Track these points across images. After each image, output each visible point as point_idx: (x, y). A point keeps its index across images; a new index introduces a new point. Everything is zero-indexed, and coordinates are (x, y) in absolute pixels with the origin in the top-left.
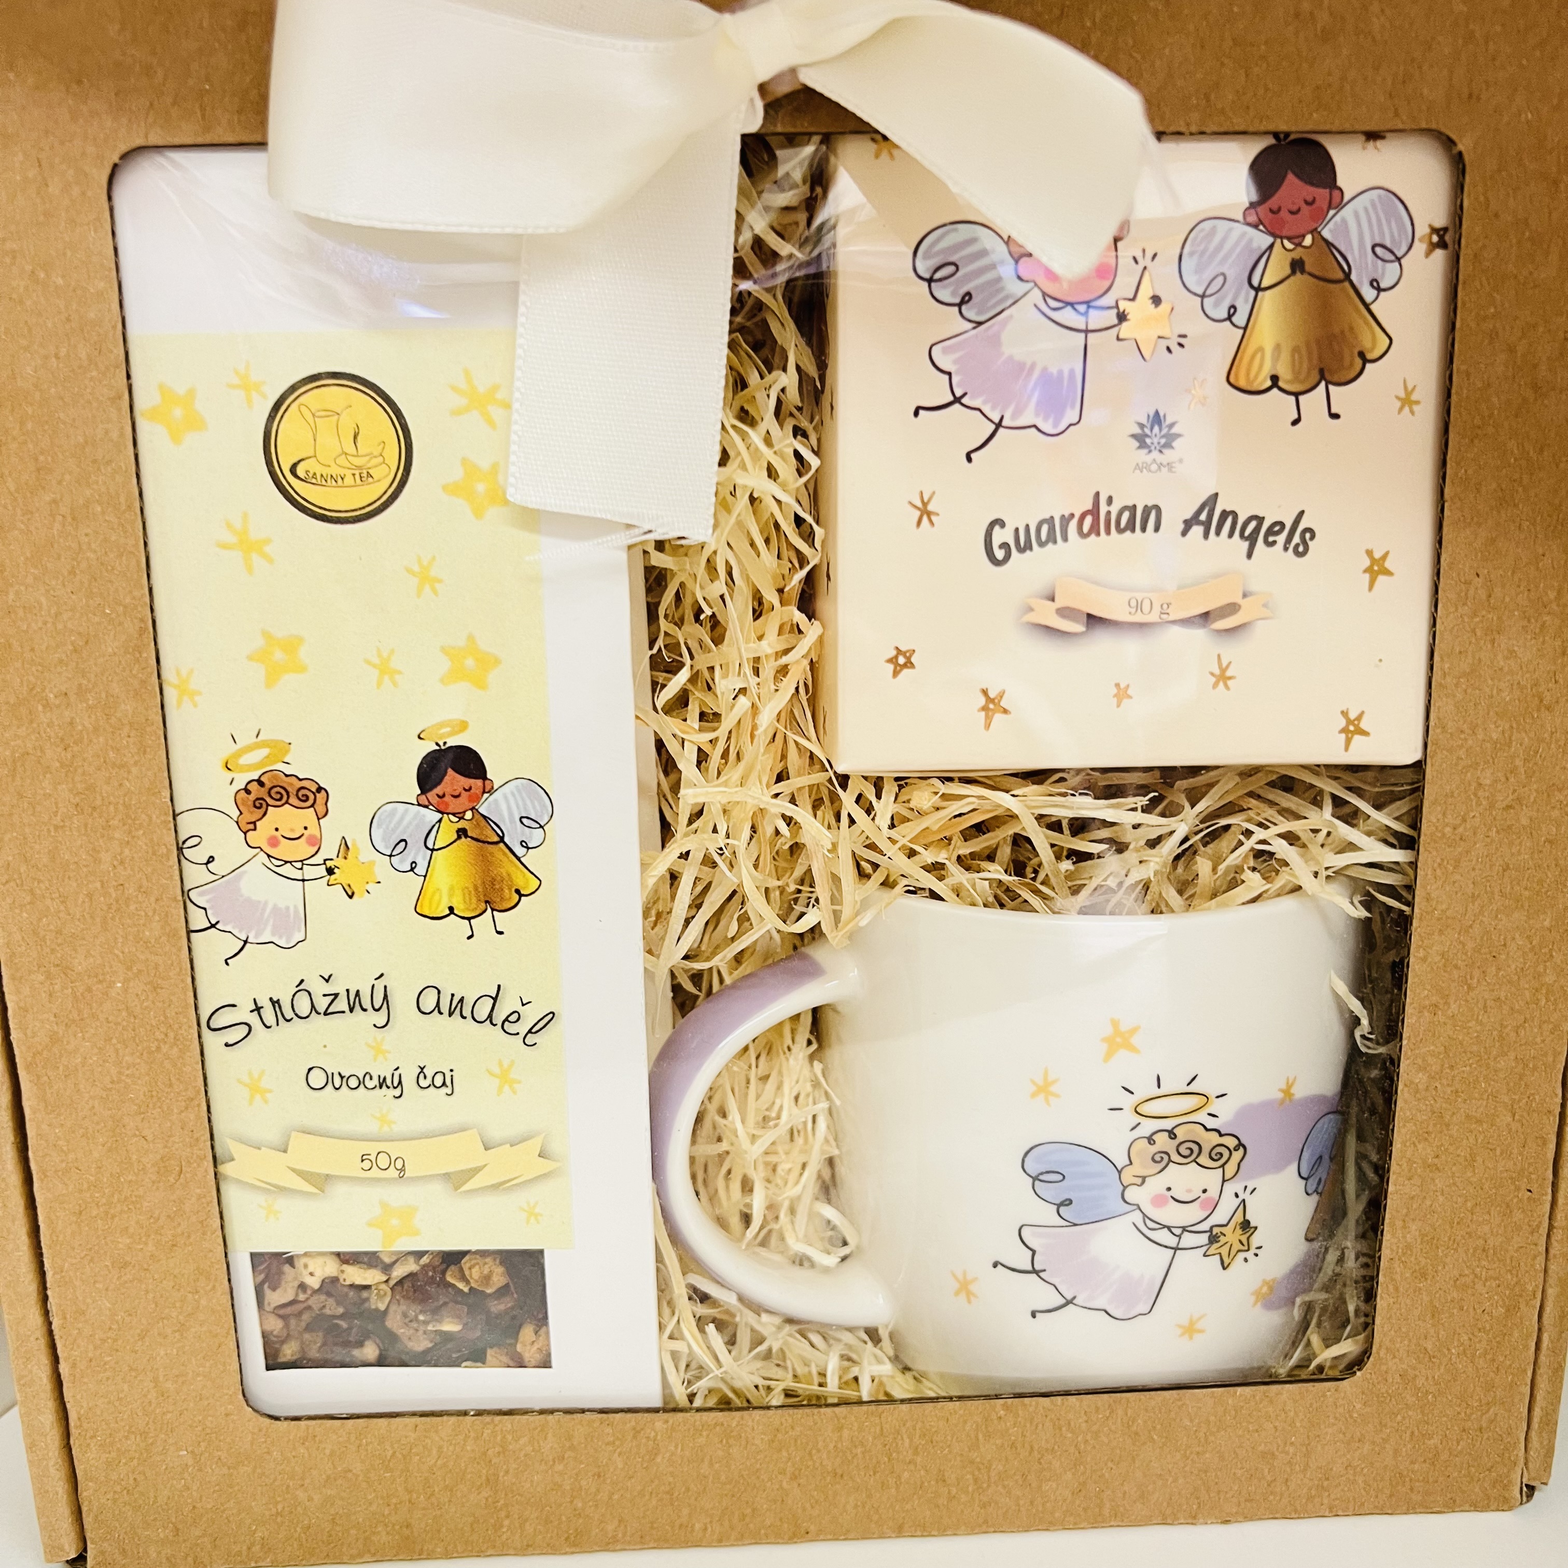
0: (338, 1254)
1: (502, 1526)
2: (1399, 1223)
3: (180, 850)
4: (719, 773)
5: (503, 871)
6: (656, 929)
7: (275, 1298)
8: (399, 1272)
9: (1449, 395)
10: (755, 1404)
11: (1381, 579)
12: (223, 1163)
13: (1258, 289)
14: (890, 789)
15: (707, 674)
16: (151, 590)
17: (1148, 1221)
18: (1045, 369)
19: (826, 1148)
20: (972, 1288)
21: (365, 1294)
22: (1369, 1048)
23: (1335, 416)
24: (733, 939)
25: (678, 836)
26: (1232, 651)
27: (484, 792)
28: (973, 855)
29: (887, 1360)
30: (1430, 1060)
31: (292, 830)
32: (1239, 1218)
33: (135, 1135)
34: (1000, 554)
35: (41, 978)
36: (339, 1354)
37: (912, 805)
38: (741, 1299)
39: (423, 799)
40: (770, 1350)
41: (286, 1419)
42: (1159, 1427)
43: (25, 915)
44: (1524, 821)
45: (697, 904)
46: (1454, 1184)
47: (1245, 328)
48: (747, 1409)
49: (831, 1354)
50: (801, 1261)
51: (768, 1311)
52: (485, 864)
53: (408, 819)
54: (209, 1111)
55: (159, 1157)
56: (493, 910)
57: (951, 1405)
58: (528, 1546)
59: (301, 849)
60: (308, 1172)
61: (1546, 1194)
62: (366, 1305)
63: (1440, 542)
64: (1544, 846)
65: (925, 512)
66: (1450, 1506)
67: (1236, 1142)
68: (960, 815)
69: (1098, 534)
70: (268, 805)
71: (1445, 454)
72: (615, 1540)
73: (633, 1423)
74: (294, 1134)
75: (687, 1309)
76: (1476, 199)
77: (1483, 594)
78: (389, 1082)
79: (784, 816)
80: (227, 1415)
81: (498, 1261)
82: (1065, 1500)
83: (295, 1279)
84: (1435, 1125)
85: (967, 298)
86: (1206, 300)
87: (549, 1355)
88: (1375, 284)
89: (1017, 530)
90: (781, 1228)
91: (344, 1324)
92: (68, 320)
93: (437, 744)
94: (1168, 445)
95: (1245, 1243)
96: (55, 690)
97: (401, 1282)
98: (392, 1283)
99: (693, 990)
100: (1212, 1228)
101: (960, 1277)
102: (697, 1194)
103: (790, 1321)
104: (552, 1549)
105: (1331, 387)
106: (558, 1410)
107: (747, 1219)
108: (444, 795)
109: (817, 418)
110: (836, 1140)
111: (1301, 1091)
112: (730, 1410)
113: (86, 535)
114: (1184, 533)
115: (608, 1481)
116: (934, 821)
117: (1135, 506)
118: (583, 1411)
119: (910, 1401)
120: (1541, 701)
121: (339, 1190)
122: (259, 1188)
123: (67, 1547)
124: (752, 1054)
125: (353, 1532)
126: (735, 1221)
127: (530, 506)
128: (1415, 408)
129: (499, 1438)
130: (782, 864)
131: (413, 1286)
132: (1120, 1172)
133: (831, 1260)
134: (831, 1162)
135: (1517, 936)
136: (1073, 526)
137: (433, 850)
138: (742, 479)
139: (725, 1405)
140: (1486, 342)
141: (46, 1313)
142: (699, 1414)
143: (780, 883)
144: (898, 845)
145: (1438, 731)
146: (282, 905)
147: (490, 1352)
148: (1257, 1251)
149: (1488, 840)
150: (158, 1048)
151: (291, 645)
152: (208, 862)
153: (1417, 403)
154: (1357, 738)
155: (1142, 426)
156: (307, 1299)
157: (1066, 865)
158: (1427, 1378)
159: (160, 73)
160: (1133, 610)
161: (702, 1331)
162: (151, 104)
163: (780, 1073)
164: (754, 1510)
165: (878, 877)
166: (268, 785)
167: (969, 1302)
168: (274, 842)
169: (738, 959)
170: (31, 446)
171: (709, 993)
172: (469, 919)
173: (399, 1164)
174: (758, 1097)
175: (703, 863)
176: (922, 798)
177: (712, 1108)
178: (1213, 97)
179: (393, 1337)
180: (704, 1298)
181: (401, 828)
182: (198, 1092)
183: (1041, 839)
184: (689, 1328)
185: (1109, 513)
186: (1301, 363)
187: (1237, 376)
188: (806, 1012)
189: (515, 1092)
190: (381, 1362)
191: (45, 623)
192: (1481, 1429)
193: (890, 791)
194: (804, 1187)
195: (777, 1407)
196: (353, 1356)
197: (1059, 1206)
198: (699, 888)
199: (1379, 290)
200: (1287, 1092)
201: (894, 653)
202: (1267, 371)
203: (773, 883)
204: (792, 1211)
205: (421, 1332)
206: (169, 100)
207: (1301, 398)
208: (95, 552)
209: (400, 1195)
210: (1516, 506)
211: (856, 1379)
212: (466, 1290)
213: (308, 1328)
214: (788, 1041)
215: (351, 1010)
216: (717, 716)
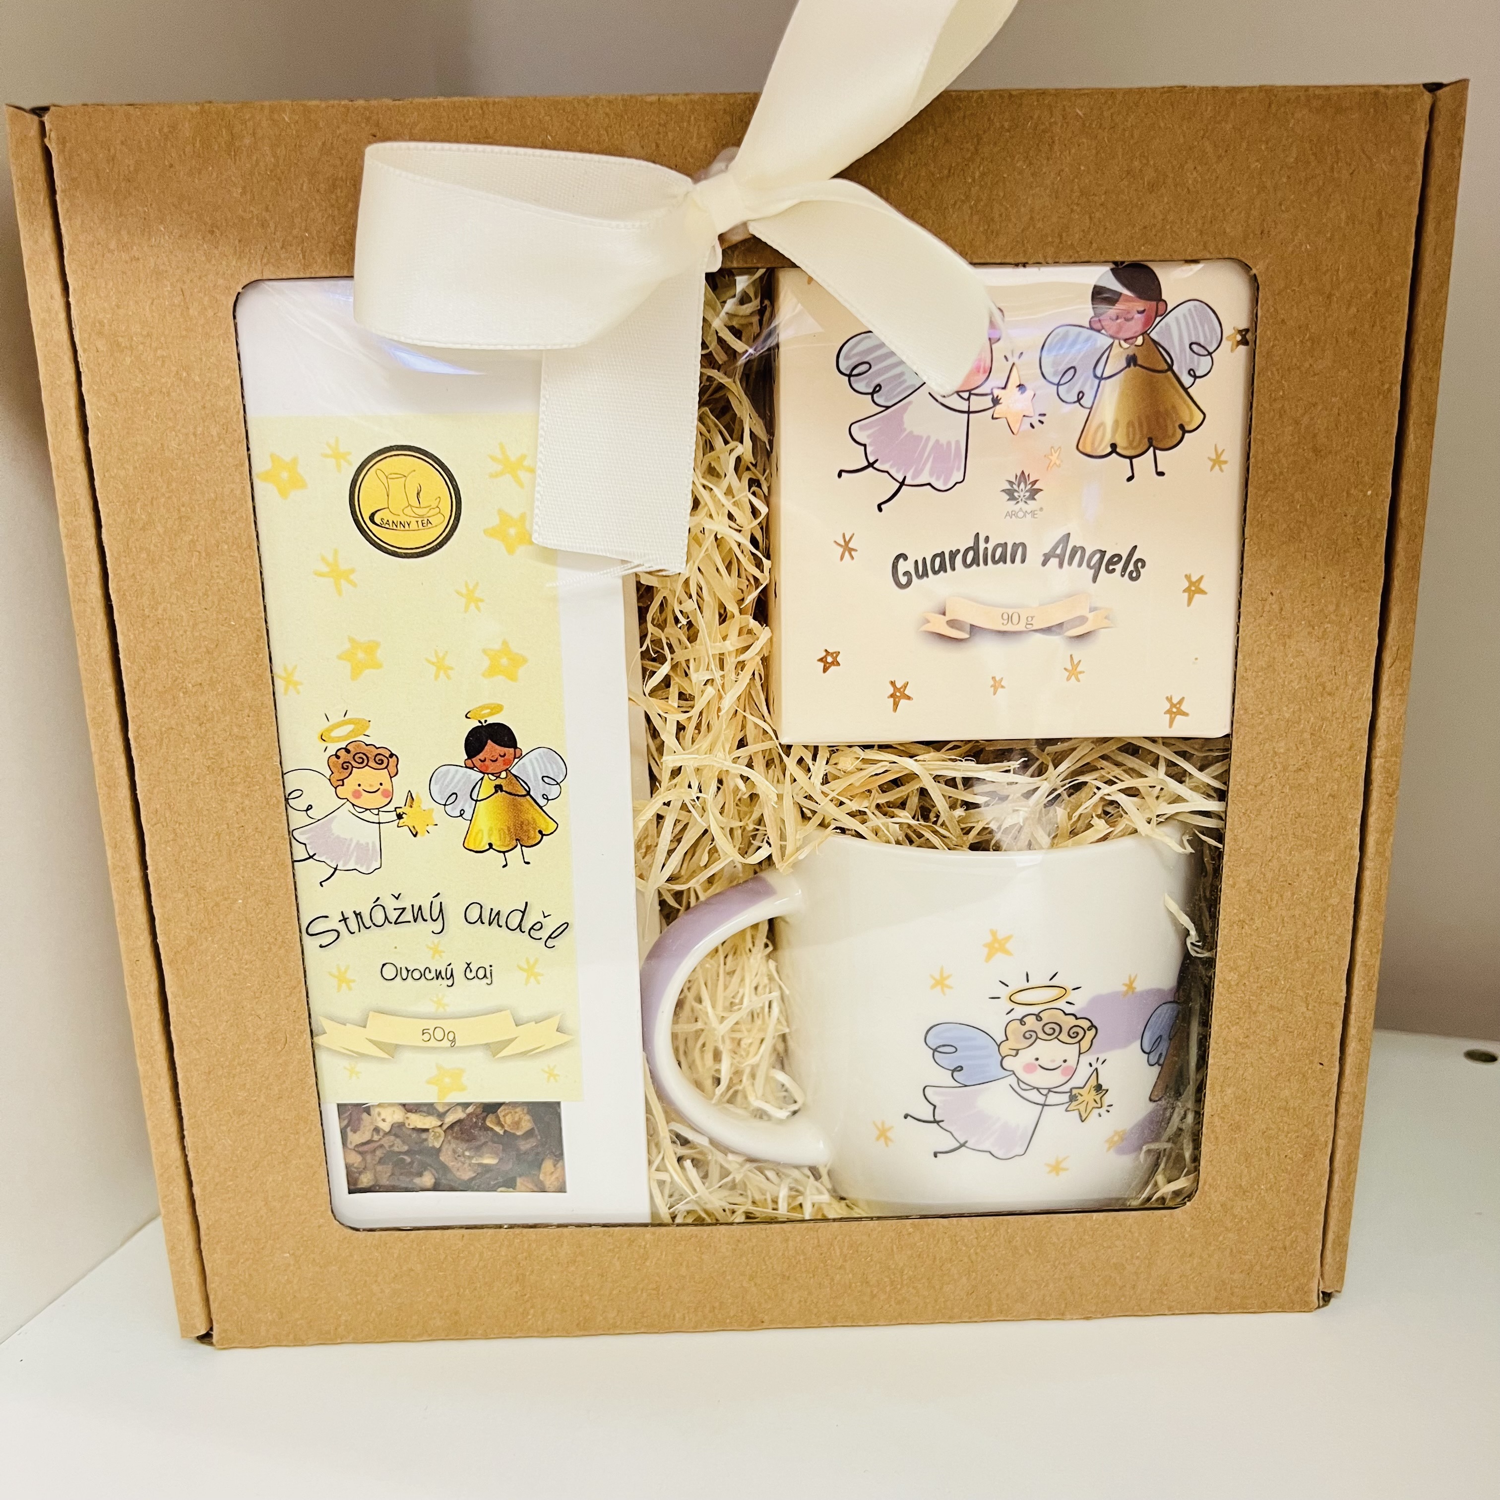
0: (404, 1105)
1: (528, 1314)
2: (1218, 1088)
3: (287, 800)
4: (693, 742)
5: (529, 817)
6: (647, 858)
7: (355, 1139)
8: (450, 1119)
9: (1248, 458)
10: (721, 1221)
11: (1197, 597)
12: (317, 1035)
13: (1101, 378)
14: (823, 755)
15: (684, 665)
16: (265, 607)
17: (1021, 1084)
18: (937, 441)
19: (779, 1027)
20: (889, 1134)
21: (424, 1136)
22: (1198, 953)
23: (1161, 474)
24: (706, 866)
25: (662, 789)
26: (1081, 652)
27: (515, 758)
28: (889, 804)
29: (826, 1192)
30: (1240, 962)
31: (371, 786)
32: (1093, 1082)
33: (252, 1015)
34: (903, 580)
35: (180, 896)
36: (404, 1181)
37: (839, 767)
38: (712, 1142)
39: (469, 762)
40: (734, 1180)
41: (364, 1230)
42: (1033, 1243)
43: (169, 849)
44: (1312, 780)
45: (678, 839)
46: (1261, 1058)
47: (1091, 408)
48: (715, 1224)
49: (782, 1186)
50: (761, 1115)
51: (733, 1152)
52: (516, 810)
53: (458, 777)
54: (307, 997)
55: (269, 1031)
56: (522, 846)
57: (871, 1223)
58: (548, 1330)
59: (378, 800)
60: (381, 1043)
61: (1335, 1067)
62: (425, 1143)
63: (1242, 569)
64: (1328, 799)
65: (847, 548)
66: (1264, 1308)
67: (1089, 1024)
68: (876, 775)
69: (978, 565)
70: (353, 767)
71: (1246, 502)
72: (615, 1326)
73: (628, 1235)
74: (371, 1014)
75: (671, 1151)
76: (1268, 311)
77: (1276, 607)
78: (443, 974)
79: (742, 776)
80: (320, 1227)
81: (525, 1111)
82: (962, 1299)
83: (372, 1123)
84: (1244, 1013)
85: (878, 388)
86: (1060, 388)
87: (564, 1183)
88: (1192, 373)
89: (916, 562)
90: (744, 1088)
91: (408, 1159)
92: (204, 407)
93: (480, 722)
94: (1032, 497)
95: (1098, 1101)
96: (193, 681)
97: (452, 1126)
98: (445, 1127)
99: (677, 906)
100: (1071, 1089)
101: (880, 1126)
102: (679, 1064)
103: (751, 1160)
104: (566, 1333)
105: (1157, 452)
106: (571, 1225)
107: (718, 1081)
108: (485, 760)
109: (767, 471)
110: (787, 1021)
111: (1141, 986)
112: (702, 1225)
113: (217, 566)
114: (1044, 564)
115: (609, 1279)
116: (857, 779)
117: (1006, 543)
118: (590, 1225)
119: (841, 1219)
120: (1324, 689)
121: (406, 1056)
122: (344, 1054)
123: (198, 1325)
124: (721, 955)
125: (415, 1317)
126: (708, 1083)
127: (549, 547)
128: (1223, 466)
129: (526, 1246)
130: (744, 808)
131: (461, 1130)
132: (999, 1046)
133: (783, 1114)
134: (784, 1037)
135: (1308, 868)
136: (959, 559)
137: (477, 801)
138: (709, 525)
139: (699, 1222)
140: (1277, 417)
141: (183, 1148)
142: (679, 1228)
143: (741, 824)
144: (829, 797)
145: (1242, 712)
146: (362, 841)
147: (519, 1180)
148: (1109, 1108)
149: (1283, 795)
150: (270, 949)
151: (371, 648)
152: (308, 810)
153: (1225, 462)
154: (1179, 717)
155: (1011, 483)
156: (380, 1139)
157: (960, 812)
158: (1242, 1208)
159: (272, 224)
160: (1005, 622)
161: (682, 1168)
162: (266, 248)
163: (743, 968)
164: (721, 1303)
165: (816, 820)
166: (353, 752)
167: (887, 1145)
168: (357, 794)
169: (711, 880)
170: (175, 501)
171: (688, 907)
172: (504, 852)
173: (451, 1037)
174: (726, 987)
175: (681, 808)
176: (847, 762)
177: (690, 996)
178: (1064, 235)
179: (445, 1168)
180: (685, 1142)
181: (453, 785)
182: (300, 982)
183: (937, 793)
184: (671, 1163)
185: (986, 549)
186: (1134, 434)
187: (1084, 443)
188: (763, 922)
189: (539, 983)
190: (436, 1188)
191: (185, 632)
192: (1285, 1249)
193: (823, 756)
194: (762, 1057)
195: (738, 1223)
196: (415, 1184)
197: (953, 1071)
198: (679, 827)
199: (1196, 377)
200: (1130, 986)
201: (824, 654)
202: (1108, 440)
203: (736, 824)
204: (753, 1076)
205: (466, 1165)
206: (278, 245)
207: (1134, 460)
208: (223, 579)
209: (451, 1060)
210: (1301, 541)
211: (801, 1205)
212: (501, 1132)
213: (381, 1161)
214: (750, 945)
215: (415, 921)
216: (691, 698)
